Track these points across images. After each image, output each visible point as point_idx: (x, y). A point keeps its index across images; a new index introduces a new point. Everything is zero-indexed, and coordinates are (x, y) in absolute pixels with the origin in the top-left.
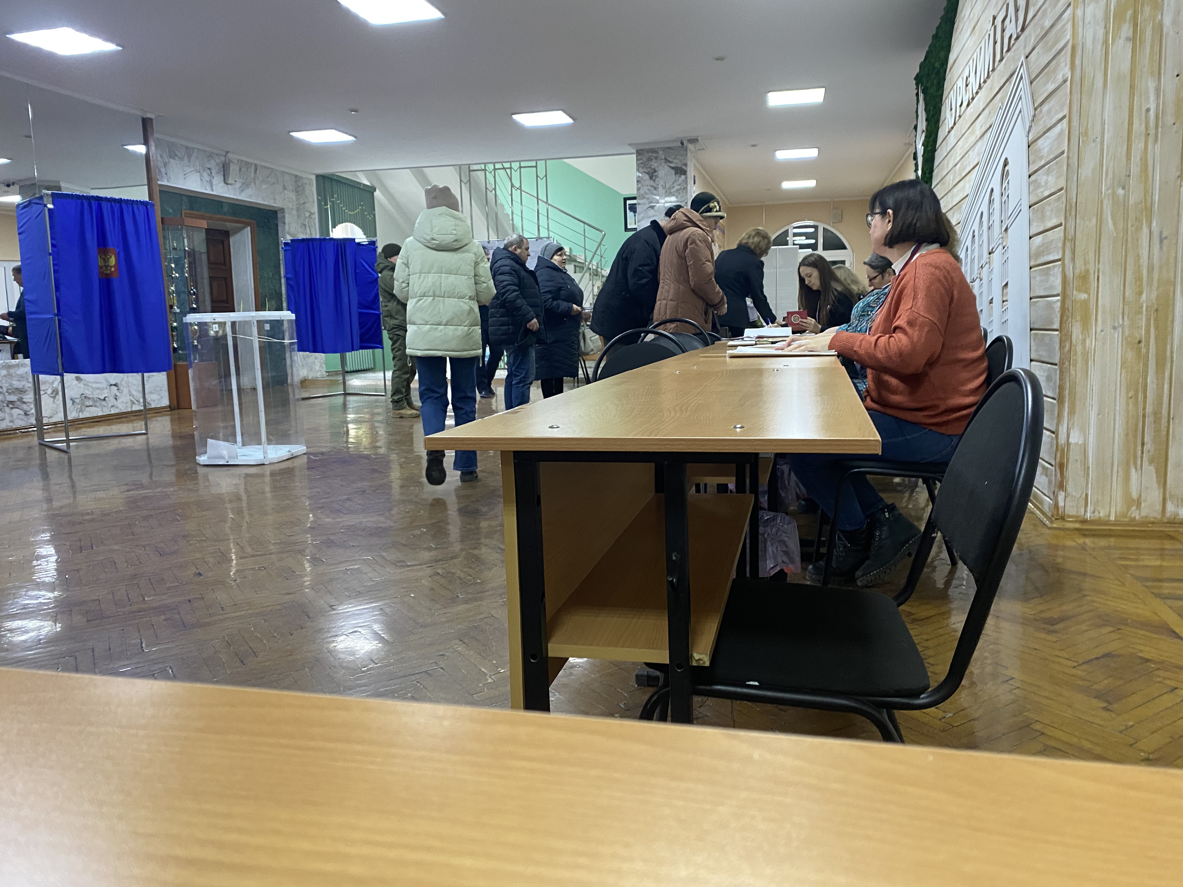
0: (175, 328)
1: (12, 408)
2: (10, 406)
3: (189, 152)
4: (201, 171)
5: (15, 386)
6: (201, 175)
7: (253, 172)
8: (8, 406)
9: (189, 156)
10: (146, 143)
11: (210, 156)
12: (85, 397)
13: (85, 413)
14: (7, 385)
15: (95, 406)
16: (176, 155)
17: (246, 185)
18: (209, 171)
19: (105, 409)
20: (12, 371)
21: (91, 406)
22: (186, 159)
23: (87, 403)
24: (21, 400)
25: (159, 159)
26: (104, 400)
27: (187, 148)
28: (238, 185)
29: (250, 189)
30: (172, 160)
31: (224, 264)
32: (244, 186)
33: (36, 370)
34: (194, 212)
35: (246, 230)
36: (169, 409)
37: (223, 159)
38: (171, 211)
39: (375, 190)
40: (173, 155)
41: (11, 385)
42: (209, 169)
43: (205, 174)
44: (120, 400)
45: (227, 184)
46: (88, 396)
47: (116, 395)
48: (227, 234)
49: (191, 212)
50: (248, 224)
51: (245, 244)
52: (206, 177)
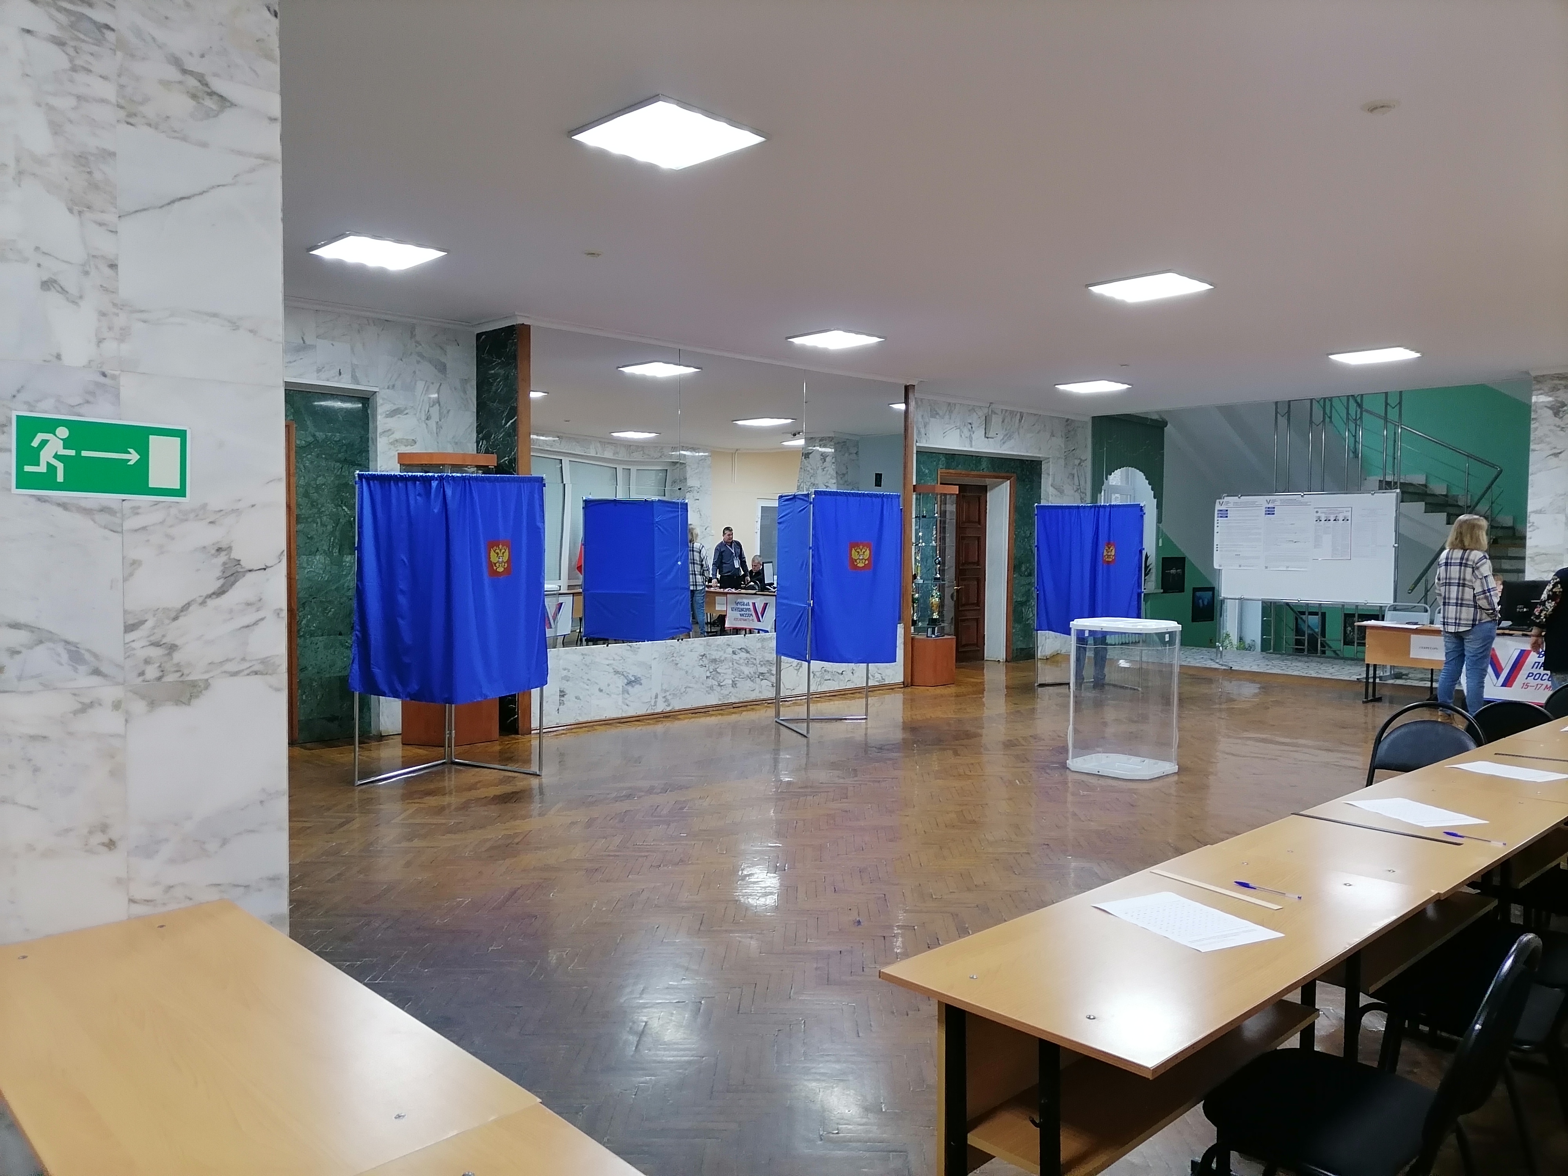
0: (917, 599)
3: (950, 407)
4: (961, 428)
6: (961, 431)
7: (1017, 421)
9: (951, 412)
11: (972, 410)
12: (825, 670)
13: (823, 686)
15: (833, 680)
16: (937, 414)
17: (1008, 437)
18: (970, 426)
21: (830, 680)
22: (947, 417)
23: (827, 677)
25: (920, 420)
26: (842, 674)
27: (949, 404)
28: (1000, 437)
29: (1013, 441)
30: (932, 419)
33: (781, 650)
34: (951, 471)
35: (1005, 484)
36: (902, 686)
37: (986, 410)
38: (927, 471)
39: (1165, 424)
40: (934, 414)
41: (763, 657)
43: (966, 431)
44: (856, 675)
45: (988, 438)
46: (828, 669)
47: (853, 670)
48: (984, 489)
49: (948, 471)
50: (1008, 478)
51: (1003, 499)
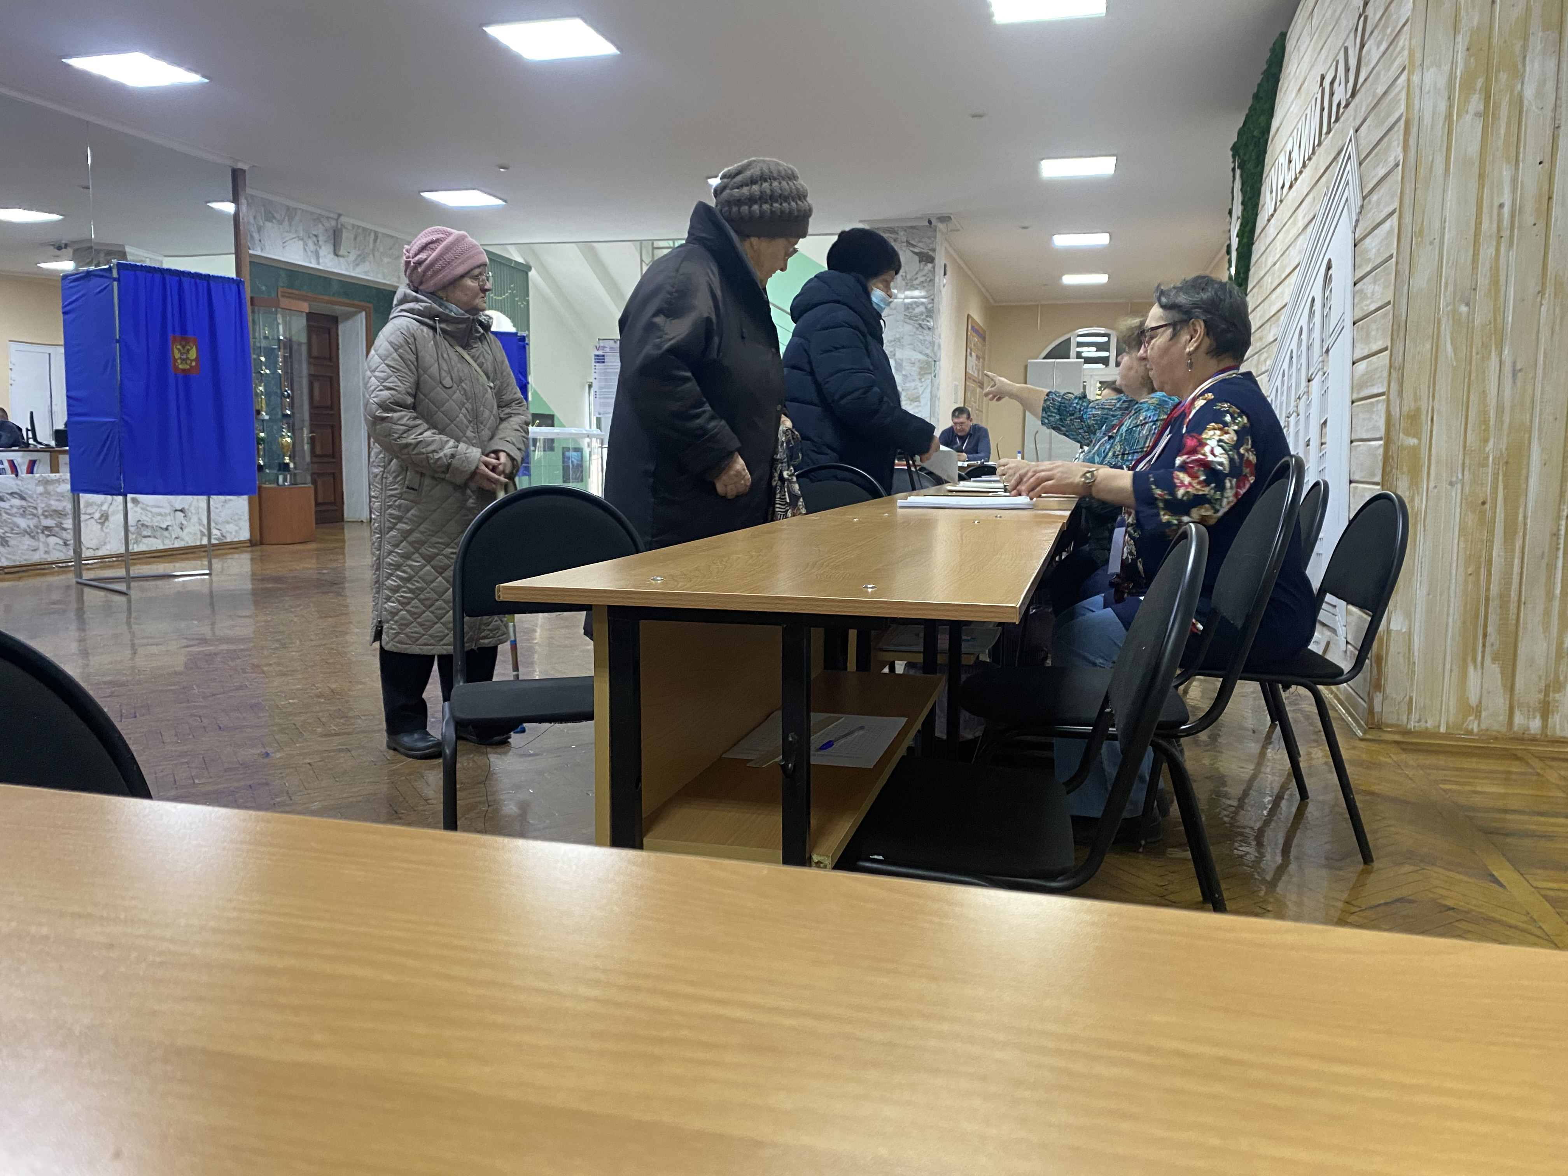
0: (263, 439)
1: (48, 536)
2: (46, 533)
3: (291, 213)
4: (305, 239)
5: (54, 508)
6: (305, 244)
7: (371, 241)
8: (43, 533)
9: (291, 219)
10: (235, 200)
11: (318, 219)
12: (143, 525)
13: (141, 545)
14: (43, 505)
15: (155, 537)
16: (274, 218)
17: (362, 258)
18: (315, 239)
19: (167, 542)
20: (50, 488)
21: (149, 536)
22: (286, 223)
23: (145, 533)
24: (60, 526)
25: (252, 221)
26: (167, 529)
27: (288, 208)
28: (352, 257)
29: (367, 264)
30: (268, 224)
31: (330, 360)
32: (359, 259)
33: (79, 486)
34: (294, 291)
35: (359, 316)
36: (248, 544)
37: (333, 223)
38: (264, 288)
39: (530, 268)
40: (270, 217)
41: (48, 505)
42: (316, 236)
43: (310, 244)
44: (186, 531)
45: (337, 255)
46: (146, 523)
47: (182, 524)
48: (335, 320)
49: (289, 291)
50: (363, 309)
51: (358, 334)
52: (311, 246)
